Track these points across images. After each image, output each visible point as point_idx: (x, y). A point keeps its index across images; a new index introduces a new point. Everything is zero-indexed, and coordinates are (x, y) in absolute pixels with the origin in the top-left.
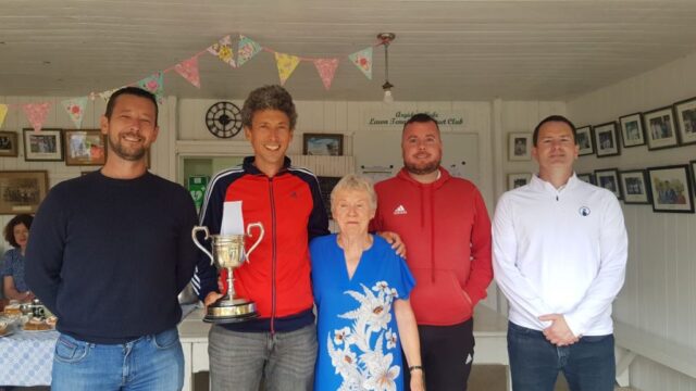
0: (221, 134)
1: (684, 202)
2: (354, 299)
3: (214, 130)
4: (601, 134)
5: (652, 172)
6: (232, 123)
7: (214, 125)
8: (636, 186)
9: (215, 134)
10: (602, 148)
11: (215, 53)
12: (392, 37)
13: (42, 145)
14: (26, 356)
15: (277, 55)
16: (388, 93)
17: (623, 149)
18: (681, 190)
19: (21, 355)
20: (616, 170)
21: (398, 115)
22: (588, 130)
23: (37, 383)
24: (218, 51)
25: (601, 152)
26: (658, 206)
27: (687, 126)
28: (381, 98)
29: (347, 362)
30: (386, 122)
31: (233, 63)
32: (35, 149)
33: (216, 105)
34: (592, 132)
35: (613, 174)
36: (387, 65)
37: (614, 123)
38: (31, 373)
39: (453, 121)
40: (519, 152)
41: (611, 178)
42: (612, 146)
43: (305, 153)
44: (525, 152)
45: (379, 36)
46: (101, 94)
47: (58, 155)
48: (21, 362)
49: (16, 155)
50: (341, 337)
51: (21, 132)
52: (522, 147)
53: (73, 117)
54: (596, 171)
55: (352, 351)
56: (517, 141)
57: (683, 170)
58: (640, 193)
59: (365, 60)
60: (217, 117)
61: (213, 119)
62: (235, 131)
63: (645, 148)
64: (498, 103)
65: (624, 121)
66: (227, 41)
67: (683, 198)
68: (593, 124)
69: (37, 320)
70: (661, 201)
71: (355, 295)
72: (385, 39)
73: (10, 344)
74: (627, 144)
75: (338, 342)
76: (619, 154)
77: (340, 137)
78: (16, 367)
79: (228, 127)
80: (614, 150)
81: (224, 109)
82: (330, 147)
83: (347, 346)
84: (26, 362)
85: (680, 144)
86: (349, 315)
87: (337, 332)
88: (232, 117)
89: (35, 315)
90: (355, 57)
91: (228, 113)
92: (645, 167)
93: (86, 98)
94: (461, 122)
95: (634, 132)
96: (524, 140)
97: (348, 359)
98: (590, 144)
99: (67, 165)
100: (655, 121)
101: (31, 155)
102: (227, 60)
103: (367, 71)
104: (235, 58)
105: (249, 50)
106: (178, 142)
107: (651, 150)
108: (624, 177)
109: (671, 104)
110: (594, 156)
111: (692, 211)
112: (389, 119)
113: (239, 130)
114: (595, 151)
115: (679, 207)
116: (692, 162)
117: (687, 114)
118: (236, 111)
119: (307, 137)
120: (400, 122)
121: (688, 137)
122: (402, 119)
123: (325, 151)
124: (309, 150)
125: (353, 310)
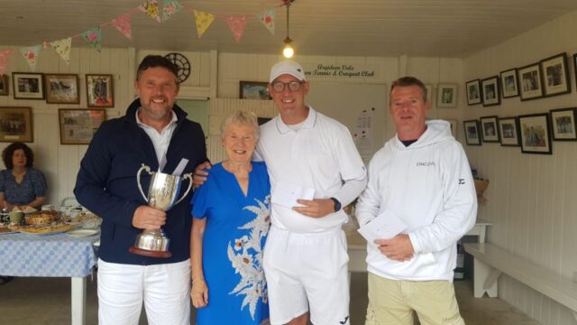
1: (544, 145)
2: (251, 212)
4: (487, 87)
5: (521, 119)
6: (181, 71)
8: (510, 131)
10: (487, 98)
11: (143, 10)
13: (27, 86)
15: (196, 12)
17: (503, 100)
18: (542, 135)
20: (496, 117)
21: (320, 67)
22: (477, 83)
24: (146, 8)
25: (486, 102)
26: (526, 148)
27: (550, 80)
29: (245, 263)
30: (310, 74)
31: (158, 19)
32: (22, 89)
33: (168, 55)
34: (481, 85)
35: (494, 120)
36: (288, 23)
37: (497, 77)
39: (366, 74)
41: (492, 124)
42: (494, 97)
43: (241, 96)
46: (51, 43)
47: (40, 95)
49: (7, 94)
50: (240, 245)
51: (10, 75)
53: (30, 62)
54: (482, 118)
55: (249, 253)
57: (544, 118)
58: (513, 137)
59: (270, 18)
62: (183, 78)
63: (519, 98)
64: (404, 59)
65: (504, 75)
66: (154, 1)
67: (544, 141)
68: (481, 78)
70: (529, 144)
71: (253, 209)
74: (506, 95)
75: (237, 248)
76: (499, 103)
80: (496, 101)
81: (175, 59)
82: (262, 93)
83: (245, 250)
85: (544, 96)
86: (247, 226)
87: (237, 241)
88: (182, 66)
90: (261, 16)
91: (178, 63)
92: (517, 114)
93: (40, 46)
94: (372, 74)
95: (511, 85)
97: (246, 260)
98: (479, 95)
99: (48, 102)
100: (527, 76)
101: (19, 94)
102: (153, 16)
103: (271, 27)
104: (160, 15)
105: (172, 8)
107: (523, 100)
108: (501, 122)
109: (538, 61)
110: (481, 105)
111: (550, 153)
112: (312, 71)
113: (187, 77)
114: (482, 101)
115: (540, 149)
116: (551, 111)
117: (550, 69)
118: (184, 61)
119: (243, 84)
120: (322, 74)
121: (550, 90)
122: (323, 71)
123: (258, 96)
124: (244, 95)
125: (250, 221)
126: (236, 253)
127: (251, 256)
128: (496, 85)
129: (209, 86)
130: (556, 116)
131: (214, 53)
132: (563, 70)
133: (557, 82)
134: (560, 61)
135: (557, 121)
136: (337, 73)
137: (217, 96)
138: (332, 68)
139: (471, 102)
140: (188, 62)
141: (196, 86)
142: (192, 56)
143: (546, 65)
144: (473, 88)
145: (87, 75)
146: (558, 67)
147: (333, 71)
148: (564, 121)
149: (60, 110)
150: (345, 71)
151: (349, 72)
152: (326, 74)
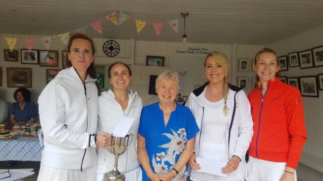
0: (109, 55)
1: (314, 92)
2: (167, 137)
3: (107, 53)
5: (301, 79)
6: (115, 50)
7: (107, 51)
9: (107, 55)
11: (108, 18)
12: (188, 14)
13: (29, 57)
14: (23, 148)
15: (136, 20)
16: (185, 39)
17: (289, 68)
18: (313, 87)
19: (21, 148)
20: (286, 77)
21: (190, 49)
23: (27, 160)
24: (110, 18)
26: (304, 94)
27: (317, 58)
28: (182, 41)
29: (162, 170)
30: (184, 52)
31: (117, 24)
32: (26, 58)
33: (108, 41)
35: (285, 79)
37: (286, 56)
38: (25, 155)
40: (243, 68)
41: (283, 81)
42: (284, 66)
43: (147, 64)
44: (246, 68)
45: (182, 14)
46: (58, 35)
47: (36, 61)
48: (21, 150)
49: (17, 61)
50: (160, 157)
51: (20, 50)
52: (245, 65)
53: (46, 45)
55: (165, 164)
56: (243, 62)
57: (315, 78)
59: (175, 24)
60: (108, 47)
61: (106, 48)
62: (116, 53)
63: (299, 67)
64: (235, 45)
65: (290, 55)
66: (114, 13)
67: (314, 90)
69: (27, 133)
70: (305, 91)
71: (168, 135)
72: (184, 15)
73: (16, 143)
74: (291, 66)
75: (158, 159)
76: (287, 70)
77: (163, 58)
78: (18, 152)
79: (113, 52)
80: (285, 68)
81: (111, 43)
82: (158, 62)
83: (163, 162)
84: (23, 150)
85: (314, 66)
86: (164, 146)
87: (158, 154)
88: (115, 47)
89: (26, 131)
90: (171, 23)
91: (113, 45)
92: (298, 76)
93: (52, 37)
95: (295, 60)
96: (246, 62)
97: (163, 168)
99: (40, 66)
100: (304, 56)
101: (24, 61)
102: (114, 22)
103: (176, 29)
104: (118, 21)
105: (124, 18)
107: (301, 68)
108: (289, 80)
109: (311, 48)
111: (318, 96)
113: (118, 53)
115: (311, 94)
116: (319, 75)
117: (317, 53)
118: (116, 45)
119: (148, 57)
121: (317, 63)
122: (191, 51)
123: (156, 64)
124: (149, 63)
125: (166, 143)
126: (157, 162)
127: (167, 166)
128: (285, 60)
129: (130, 58)
131: (133, 41)
133: (321, 60)
136: (199, 52)
137: (134, 64)
138: (196, 49)
140: (119, 45)
141: (122, 58)
142: (122, 43)
145: (62, 51)
147: (196, 51)
149: (47, 70)
150: (203, 51)
151: (205, 51)
152: (193, 52)
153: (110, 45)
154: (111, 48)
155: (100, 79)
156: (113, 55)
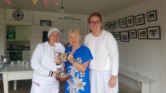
0: (17, 19)
1: (127, 39)
3: (15, 18)
4: (111, 24)
5: (121, 33)
6: (21, 16)
7: (15, 16)
9: (16, 19)
10: (111, 27)
18: (127, 37)
22: (108, 23)
25: (111, 28)
26: (122, 40)
27: (129, 22)
30: (62, 19)
33: (16, 11)
34: (109, 24)
36: (62, 3)
37: (114, 22)
39: (79, 20)
42: (113, 27)
43: (41, 25)
57: (127, 32)
58: (118, 37)
60: (16, 14)
61: (15, 15)
62: (21, 18)
63: (120, 27)
65: (116, 21)
68: (109, 22)
70: (123, 39)
76: (114, 29)
77: (50, 22)
79: (19, 17)
80: (113, 28)
81: (18, 12)
82: (48, 24)
85: (127, 26)
86: (70, 67)
91: (19, 13)
92: (120, 31)
94: (80, 20)
95: (118, 24)
98: (108, 26)
100: (122, 21)
103: (57, 3)
106: (5, 21)
107: (121, 28)
108: (115, 34)
109: (126, 17)
110: (109, 29)
111: (129, 41)
112: (63, 18)
113: (23, 18)
114: (109, 28)
115: (126, 40)
116: (129, 31)
117: (129, 20)
118: (22, 13)
119: (41, 21)
120: (66, 19)
121: (129, 25)
122: (66, 18)
123: (47, 25)
124: (42, 24)
128: (113, 24)
129: (30, 21)
130: (130, 32)
131: (32, 11)
132: (132, 20)
133: (131, 23)
134: (132, 18)
135: (131, 33)
136: (70, 19)
137: (33, 25)
138: (69, 17)
139: (106, 28)
140: (23, 13)
141: (25, 21)
142: (24, 12)
143: (128, 19)
144: (107, 25)
146: (131, 19)
147: (69, 18)
148: (133, 33)
150: (73, 19)
151: (74, 19)
152: (67, 19)
153: (17, 13)
154: (18, 15)
155: (13, 34)
156: (19, 19)
